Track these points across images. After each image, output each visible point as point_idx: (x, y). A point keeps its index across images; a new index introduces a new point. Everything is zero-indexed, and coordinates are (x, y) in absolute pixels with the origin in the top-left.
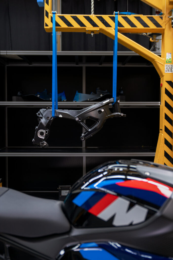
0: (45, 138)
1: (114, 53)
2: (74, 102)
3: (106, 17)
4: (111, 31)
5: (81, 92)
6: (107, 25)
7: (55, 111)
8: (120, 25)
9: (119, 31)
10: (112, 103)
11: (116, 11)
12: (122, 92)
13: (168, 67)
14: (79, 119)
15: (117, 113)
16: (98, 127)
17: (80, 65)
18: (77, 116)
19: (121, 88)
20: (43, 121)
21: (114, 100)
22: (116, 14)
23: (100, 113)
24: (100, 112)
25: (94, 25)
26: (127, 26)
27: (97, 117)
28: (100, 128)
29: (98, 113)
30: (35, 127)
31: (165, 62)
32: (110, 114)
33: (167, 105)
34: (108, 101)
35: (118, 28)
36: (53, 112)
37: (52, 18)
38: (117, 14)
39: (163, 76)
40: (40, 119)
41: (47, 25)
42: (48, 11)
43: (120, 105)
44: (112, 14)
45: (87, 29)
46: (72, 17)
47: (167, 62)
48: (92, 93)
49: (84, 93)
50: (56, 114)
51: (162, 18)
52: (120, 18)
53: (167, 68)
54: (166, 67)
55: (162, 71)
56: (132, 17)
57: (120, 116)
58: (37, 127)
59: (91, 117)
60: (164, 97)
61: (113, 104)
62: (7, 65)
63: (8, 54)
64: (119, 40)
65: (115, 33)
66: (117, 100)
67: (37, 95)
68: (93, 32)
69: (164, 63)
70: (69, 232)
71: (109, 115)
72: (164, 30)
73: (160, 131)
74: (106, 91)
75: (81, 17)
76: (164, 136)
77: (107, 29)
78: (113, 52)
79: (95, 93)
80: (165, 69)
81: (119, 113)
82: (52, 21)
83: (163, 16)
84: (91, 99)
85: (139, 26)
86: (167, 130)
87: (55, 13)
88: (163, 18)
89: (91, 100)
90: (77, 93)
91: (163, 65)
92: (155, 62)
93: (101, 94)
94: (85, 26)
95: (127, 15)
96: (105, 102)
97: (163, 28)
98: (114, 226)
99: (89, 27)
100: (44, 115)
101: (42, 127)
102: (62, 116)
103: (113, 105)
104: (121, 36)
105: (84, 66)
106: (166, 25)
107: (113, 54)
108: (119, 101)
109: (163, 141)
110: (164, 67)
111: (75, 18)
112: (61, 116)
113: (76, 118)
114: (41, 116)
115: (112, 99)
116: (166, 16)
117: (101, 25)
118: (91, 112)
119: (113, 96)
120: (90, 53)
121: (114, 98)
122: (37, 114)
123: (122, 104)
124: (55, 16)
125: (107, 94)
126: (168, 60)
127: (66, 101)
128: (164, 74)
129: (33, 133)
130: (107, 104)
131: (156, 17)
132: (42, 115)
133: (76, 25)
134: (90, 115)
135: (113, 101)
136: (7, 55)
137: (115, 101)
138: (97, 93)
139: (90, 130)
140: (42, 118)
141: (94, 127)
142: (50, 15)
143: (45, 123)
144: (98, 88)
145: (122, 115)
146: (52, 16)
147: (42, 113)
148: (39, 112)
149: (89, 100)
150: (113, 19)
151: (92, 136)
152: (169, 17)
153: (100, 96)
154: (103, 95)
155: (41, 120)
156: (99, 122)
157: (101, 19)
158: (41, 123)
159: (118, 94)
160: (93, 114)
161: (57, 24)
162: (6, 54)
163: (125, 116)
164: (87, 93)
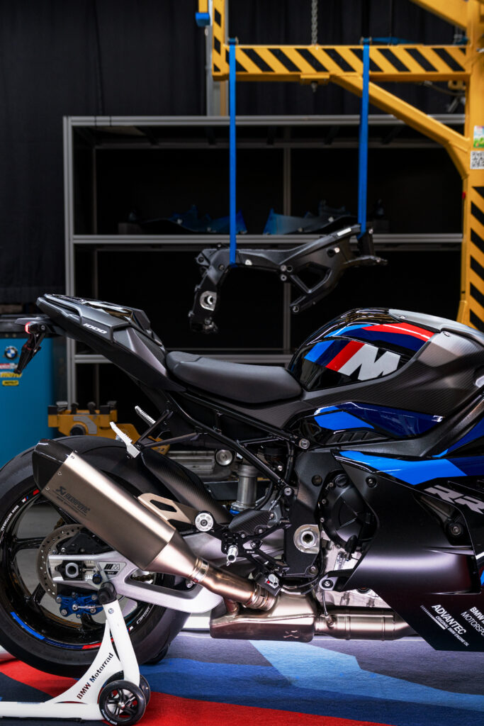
0: (215, 309)
1: (361, 119)
2: (265, 236)
3: (344, 51)
4: (356, 79)
5: (280, 212)
6: (346, 67)
7: (237, 253)
8: (373, 66)
9: (372, 79)
10: (357, 234)
11: (366, 36)
12: (381, 212)
13: (477, 157)
14: (289, 268)
15: (366, 258)
16: (328, 286)
17: (277, 145)
18: (283, 262)
19: (380, 201)
20: (212, 273)
21: (360, 228)
22: (364, 44)
23: (331, 256)
24: (332, 253)
25: (319, 67)
26: (388, 69)
27: (326, 265)
28: (331, 287)
29: (327, 255)
30: (194, 287)
31: (472, 146)
32: (354, 258)
33: (475, 238)
34: (348, 230)
35: (370, 73)
36: (233, 254)
37: (227, 54)
38: (368, 44)
39: (467, 176)
40: (204, 270)
41: (216, 69)
42: (220, 38)
43: (375, 241)
44: (358, 44)
45: (302, 77)
46: (272, 51)
47: (474, 146)
48: (309, 213)
49: (287, 215)
50: (237, 258)
51: (464, 51)
52: (374, 53)
53: (475, 159)
54: (472, 157)
55: (465, 164)
56: (399, 51)
57: (374, 264)
58: (199, 287)
59: (312, 265)
60: (470, 222)
61: (360, 236)
62: (97, 147)
63: (113, 124)
64: (371, 98)
65: (364, 86)
66: (368, 229)
67: (176, 221)
68: (315, 81)
69: (470, 148)
70: (301, 396)
71: (350, 259)
72: (468, 77)
73: (462, 295)
74: (343, 209)
75: (290, 51)
76: (468, 306)
77: (347, 76)
78: (358, 117)
79: (316, 214)
80: (472, 161)
81: (372, 257)
82: (228, 60)
83: (469, 47)
84: (307, 228)
85: (415, 69)
86: (474, 292)
87: (234, 44)
88: (468, 51)
89: (306, 231)
90: (273, 215)
91: (466, 153)
92: (450, 146)
93: (329, 217)
94: (298, 70)
95: (390, 44)
96: (340, 233)
97: (468, 71)
98: (360, 381)
99: (307, 71)
100: (212, 260)
101: (209, 286)
102: (252, 261)
103: (360, 240)
104: (376, 91)
105: (287, 146)
106: (472, 66)
107: (358, 122)
108: (371, 231)
109: (467, 316)
110: (469, 156)
111: (278, 52)
112: (248, 263)
113: (282, 267)
114: (205, 263)
115: (356, 226)
116: (473, 48)
117: (333, 68)
118: (312, 254)
119: (360, 221)
120: (304, 120)
121: (360, 224)
122: (197, 259)
123: (379, 238)
124: (234, 49)
125: (344, 216)
126: (476, 142)
127: (246, 234)
128: (468, 172)
129: (191, 300)
130: (347, 236)
131: (452, 50)
132: (208, 261)
133: (279, 69)
134: (312, 261)
135: (358, 231)
136: (111, 126)
137: (364, 230)
138: (321, 213)
139: (310, 291)
140: (208, 267)
141: (320, 285)
142: (224, 47)
143: (217, 277)
144: (324, 202)
145: (378, 261)
146: (228, 50)
147: (207, 257)
148: (200, 255)
149: (300, 230)
150: (359, 54)
151: (314, 303)
152: (478, 51)
153: (329, 222)
154: (334, 218)
155: (207, 271)
156: (328, 274)
157: (332, 55)
158: (207, 278)
159: (371, 217)
160: (317, 258)
161: (239, 67)
162: (108, 124)
163: (385, 264)
164: (293, 214)
